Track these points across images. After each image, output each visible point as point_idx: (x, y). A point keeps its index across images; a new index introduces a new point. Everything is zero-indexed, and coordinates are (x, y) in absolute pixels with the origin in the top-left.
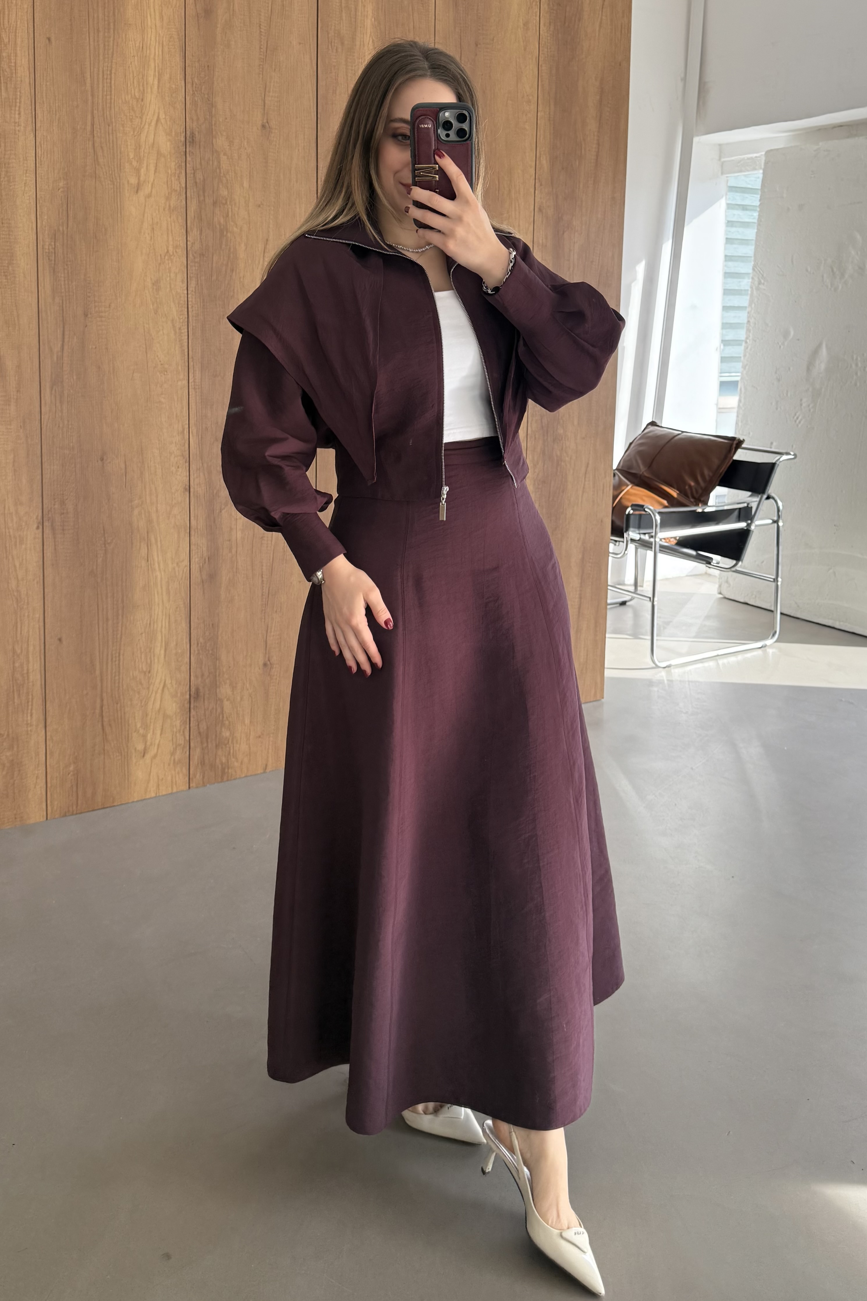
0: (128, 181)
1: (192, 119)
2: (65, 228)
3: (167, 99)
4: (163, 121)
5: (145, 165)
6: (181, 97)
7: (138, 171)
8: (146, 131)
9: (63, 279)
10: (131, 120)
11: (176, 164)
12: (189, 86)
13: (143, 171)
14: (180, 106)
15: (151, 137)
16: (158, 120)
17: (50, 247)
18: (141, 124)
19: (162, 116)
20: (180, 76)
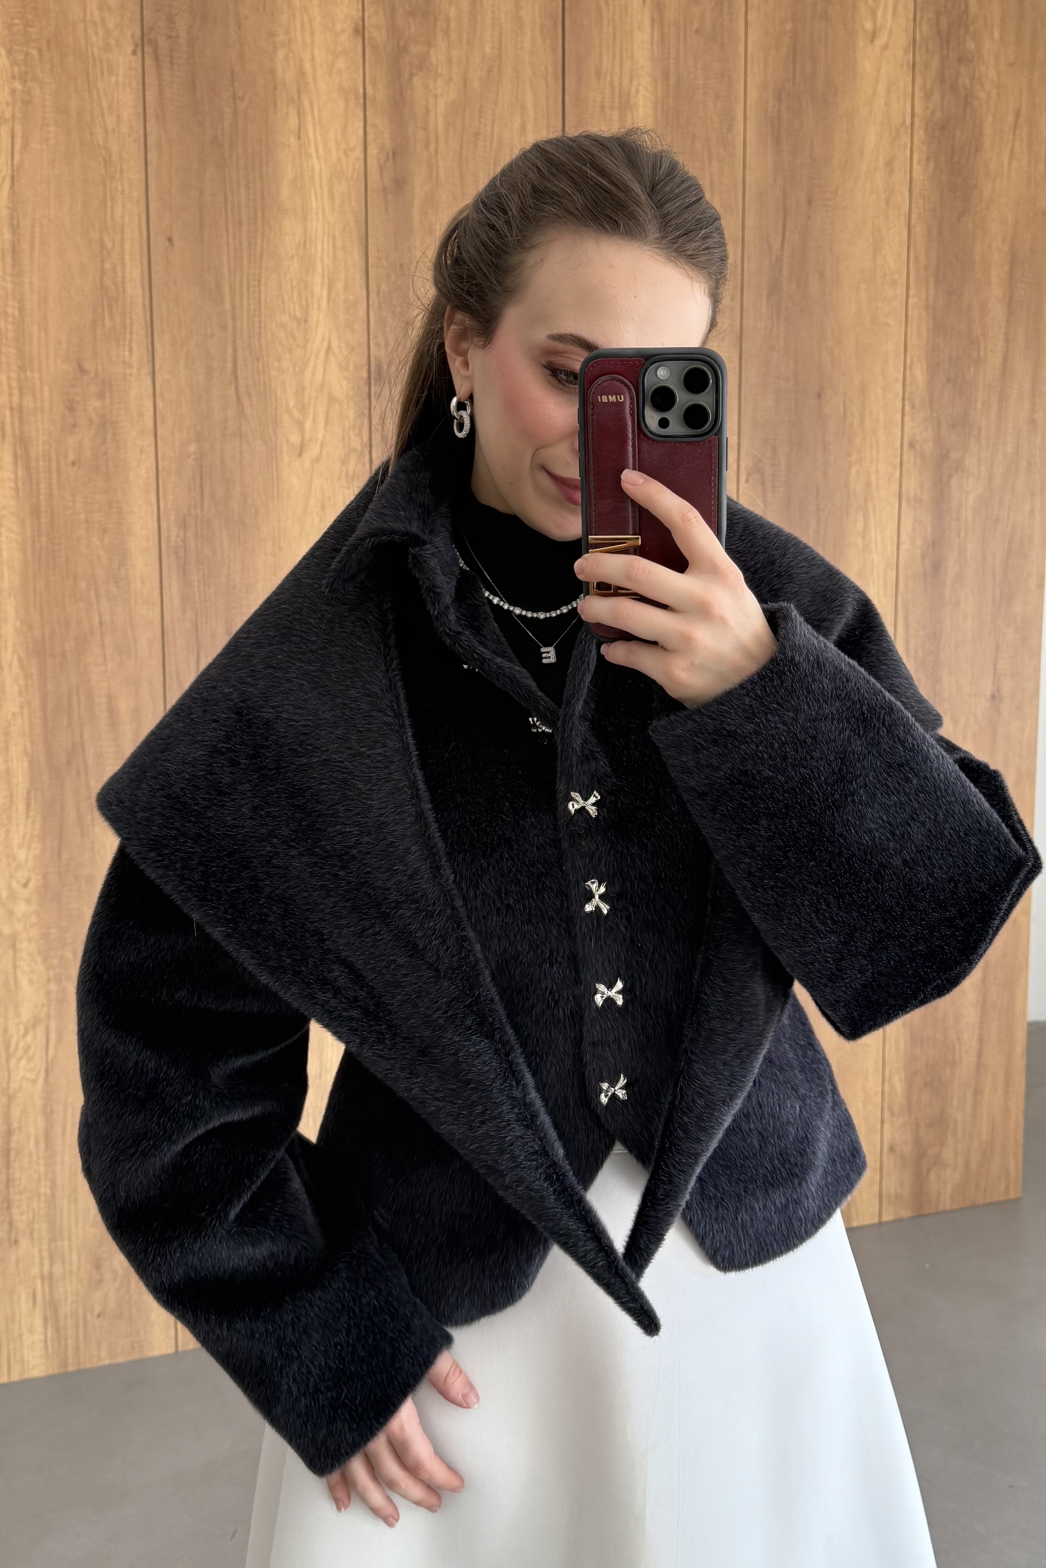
0: (288, 441)
1: (378, 345)
2: (198, 511)
3: (341, 316)
4: (336, 350)
5: (311, 416)
6: (362, 313)
7: (301, 425)
8: (311, 365)
9: (196, 584)
10: (290, 351)
11: (356, 412)
12: (373, 295)
13: (308, 424)
14: (360, 326)
15: (320, 372)
16: (329, 349)
17: (179, 540)
18: (305, 355)
19: (335, 343)
20: (359, 281)
